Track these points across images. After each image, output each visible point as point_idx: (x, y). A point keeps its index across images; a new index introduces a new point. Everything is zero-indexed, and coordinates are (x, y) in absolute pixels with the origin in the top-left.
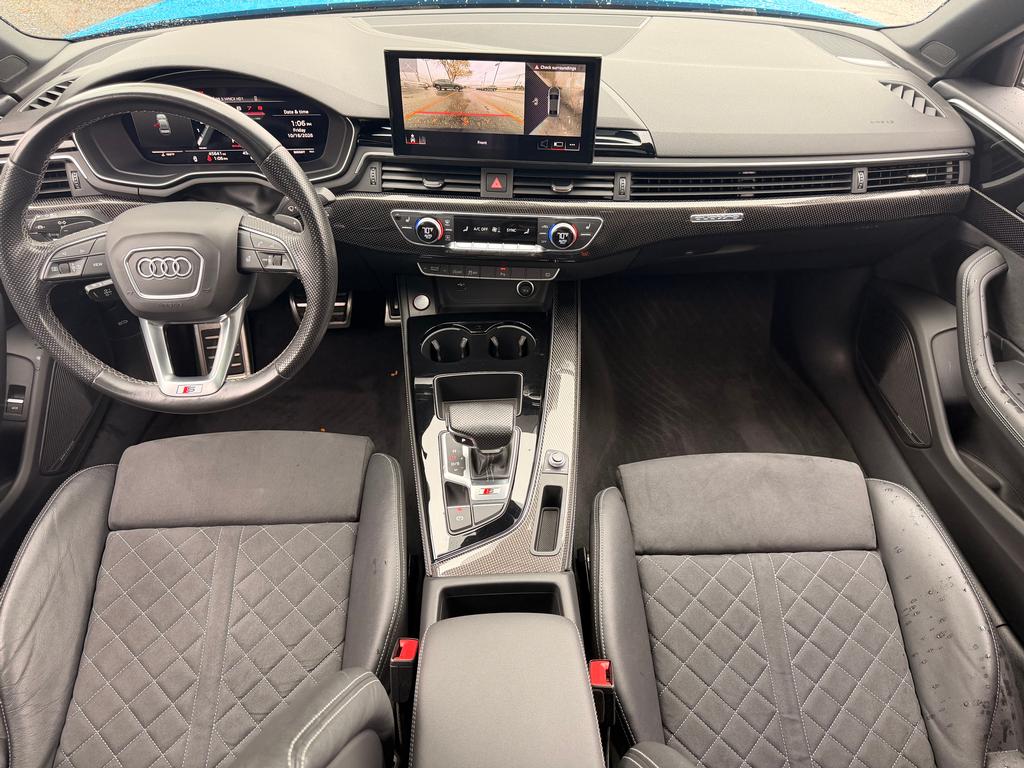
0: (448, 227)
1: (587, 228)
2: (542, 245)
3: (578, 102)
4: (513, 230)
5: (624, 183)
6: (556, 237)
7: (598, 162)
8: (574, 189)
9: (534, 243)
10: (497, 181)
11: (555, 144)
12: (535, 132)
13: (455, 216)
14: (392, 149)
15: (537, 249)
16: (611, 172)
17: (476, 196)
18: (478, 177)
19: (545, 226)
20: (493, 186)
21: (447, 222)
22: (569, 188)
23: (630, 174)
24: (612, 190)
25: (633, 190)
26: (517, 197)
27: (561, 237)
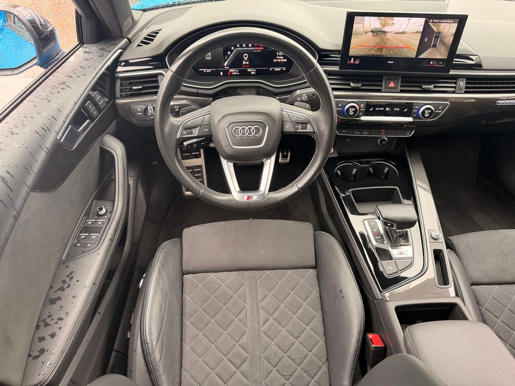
0: (362, 108)
1: (440, 108)
2: (413, 117)
3: (450, 40)
4: (398, 109)
5: (462, 83)
6: (423, 112)
7: (452, 72)
8: (434, 87)
9: (409, 116)
10: (392, 83)
11: (431, 63)
12: (421, 57)
13: (367, 102)
14: (338, 67)
15: (410, 119)
16: (456, 78)
17: (380, 91)
18: (382, 81)
19: (417, 107)
20: (389, 86)
21: (362, 105)
22: (432, 86)
23: (465, 79)
24: (455, 87)
25: (466, 88)
26: (402, 91)
27: (426, 113)
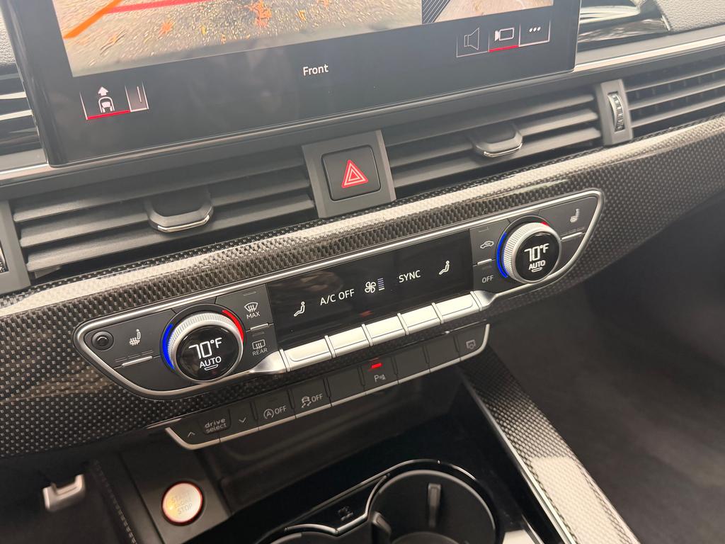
0: (256, 321)
1: (574, 219)
2: (484, 289)
4: (414, 275)
6: (521, 258)
8: (527, 140)
9: (465, 290)
10: (352, 169)
11: (497, 35)
18: (304, 174)
19: (487, 244)
21: (251, 308)
23: (620, 82)
24: (594, 124)
25: (635, 115)
26: (406, 194)
27: (532, 258)
